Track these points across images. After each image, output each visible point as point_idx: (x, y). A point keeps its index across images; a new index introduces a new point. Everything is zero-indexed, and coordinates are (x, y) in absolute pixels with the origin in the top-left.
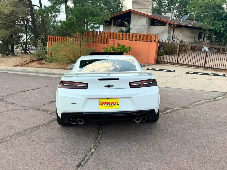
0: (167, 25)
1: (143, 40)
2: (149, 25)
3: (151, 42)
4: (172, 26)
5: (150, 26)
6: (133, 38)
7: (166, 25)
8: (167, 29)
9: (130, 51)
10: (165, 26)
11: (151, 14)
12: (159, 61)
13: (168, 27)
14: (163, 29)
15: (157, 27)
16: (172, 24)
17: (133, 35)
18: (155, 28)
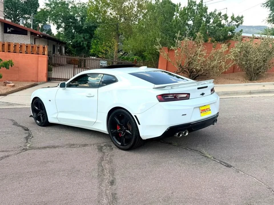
0: (29, 34)
1: (26, 52)
2: (2, 32)
3: (39, 54)
4: (38, 35)
5: (4, 34)
6: (9, 49)
7: (27, 34)
8: (30, 39)
9: (12, 66)
10: (27, 36)
11: (3, 18)
12: (50, 78)
13: (30, 36)
14: (24, 38)
15: (14, 36)
16: (37, 34)
17: (9, 45)
18: (11, 37)
